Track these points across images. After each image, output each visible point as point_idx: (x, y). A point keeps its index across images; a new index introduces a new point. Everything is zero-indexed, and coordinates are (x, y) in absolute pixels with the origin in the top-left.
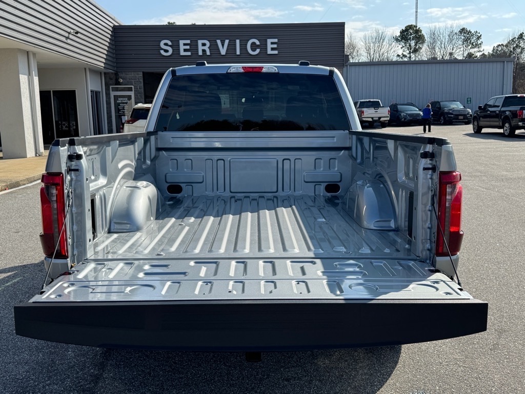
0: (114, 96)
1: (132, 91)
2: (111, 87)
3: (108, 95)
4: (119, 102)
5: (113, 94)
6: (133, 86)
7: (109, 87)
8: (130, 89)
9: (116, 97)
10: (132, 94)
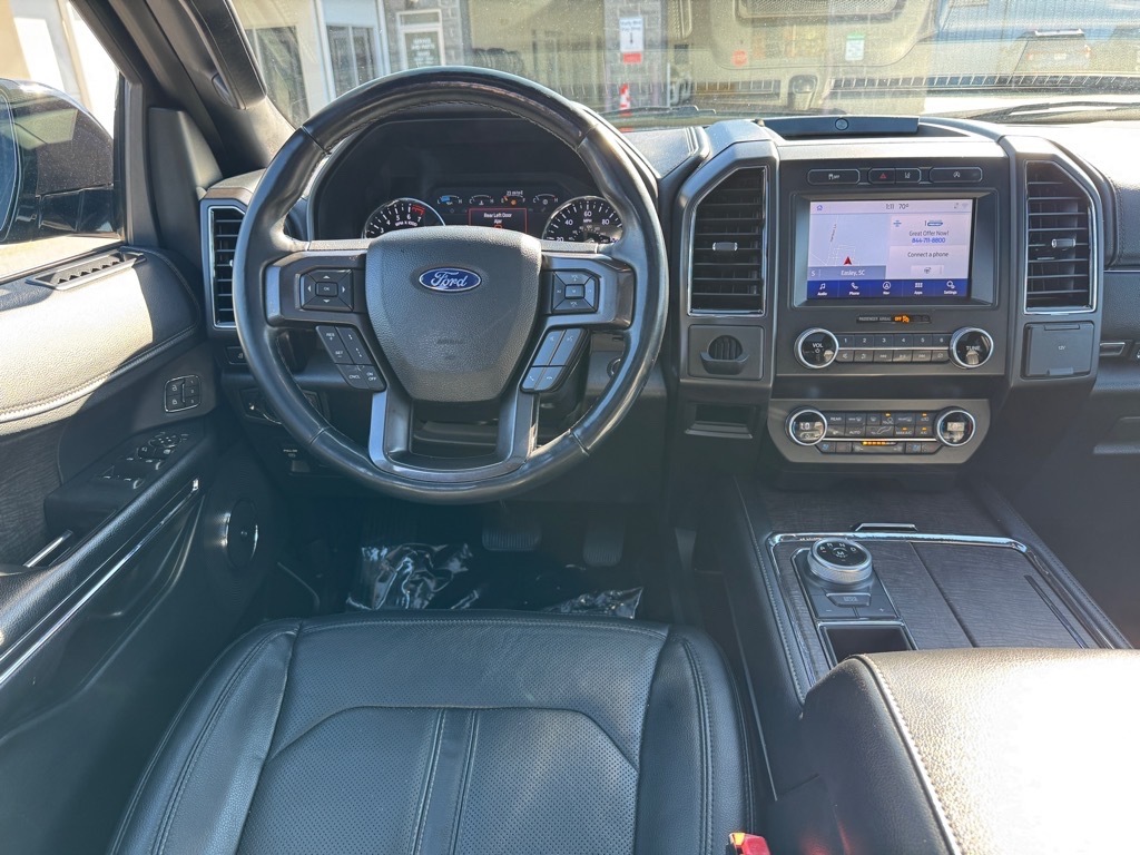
0: (407, 35)
1: (437, 20)
2: (398, 14)
3: (392, 33)
4: (417, 47)
5: (403, 30)
6: (439, 11)
7: (394, 16)
8: (435, 18)
9: (410, 37)
10: (438, 27)
